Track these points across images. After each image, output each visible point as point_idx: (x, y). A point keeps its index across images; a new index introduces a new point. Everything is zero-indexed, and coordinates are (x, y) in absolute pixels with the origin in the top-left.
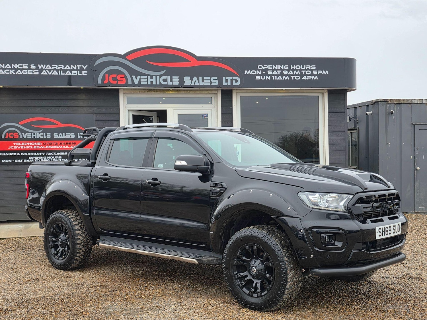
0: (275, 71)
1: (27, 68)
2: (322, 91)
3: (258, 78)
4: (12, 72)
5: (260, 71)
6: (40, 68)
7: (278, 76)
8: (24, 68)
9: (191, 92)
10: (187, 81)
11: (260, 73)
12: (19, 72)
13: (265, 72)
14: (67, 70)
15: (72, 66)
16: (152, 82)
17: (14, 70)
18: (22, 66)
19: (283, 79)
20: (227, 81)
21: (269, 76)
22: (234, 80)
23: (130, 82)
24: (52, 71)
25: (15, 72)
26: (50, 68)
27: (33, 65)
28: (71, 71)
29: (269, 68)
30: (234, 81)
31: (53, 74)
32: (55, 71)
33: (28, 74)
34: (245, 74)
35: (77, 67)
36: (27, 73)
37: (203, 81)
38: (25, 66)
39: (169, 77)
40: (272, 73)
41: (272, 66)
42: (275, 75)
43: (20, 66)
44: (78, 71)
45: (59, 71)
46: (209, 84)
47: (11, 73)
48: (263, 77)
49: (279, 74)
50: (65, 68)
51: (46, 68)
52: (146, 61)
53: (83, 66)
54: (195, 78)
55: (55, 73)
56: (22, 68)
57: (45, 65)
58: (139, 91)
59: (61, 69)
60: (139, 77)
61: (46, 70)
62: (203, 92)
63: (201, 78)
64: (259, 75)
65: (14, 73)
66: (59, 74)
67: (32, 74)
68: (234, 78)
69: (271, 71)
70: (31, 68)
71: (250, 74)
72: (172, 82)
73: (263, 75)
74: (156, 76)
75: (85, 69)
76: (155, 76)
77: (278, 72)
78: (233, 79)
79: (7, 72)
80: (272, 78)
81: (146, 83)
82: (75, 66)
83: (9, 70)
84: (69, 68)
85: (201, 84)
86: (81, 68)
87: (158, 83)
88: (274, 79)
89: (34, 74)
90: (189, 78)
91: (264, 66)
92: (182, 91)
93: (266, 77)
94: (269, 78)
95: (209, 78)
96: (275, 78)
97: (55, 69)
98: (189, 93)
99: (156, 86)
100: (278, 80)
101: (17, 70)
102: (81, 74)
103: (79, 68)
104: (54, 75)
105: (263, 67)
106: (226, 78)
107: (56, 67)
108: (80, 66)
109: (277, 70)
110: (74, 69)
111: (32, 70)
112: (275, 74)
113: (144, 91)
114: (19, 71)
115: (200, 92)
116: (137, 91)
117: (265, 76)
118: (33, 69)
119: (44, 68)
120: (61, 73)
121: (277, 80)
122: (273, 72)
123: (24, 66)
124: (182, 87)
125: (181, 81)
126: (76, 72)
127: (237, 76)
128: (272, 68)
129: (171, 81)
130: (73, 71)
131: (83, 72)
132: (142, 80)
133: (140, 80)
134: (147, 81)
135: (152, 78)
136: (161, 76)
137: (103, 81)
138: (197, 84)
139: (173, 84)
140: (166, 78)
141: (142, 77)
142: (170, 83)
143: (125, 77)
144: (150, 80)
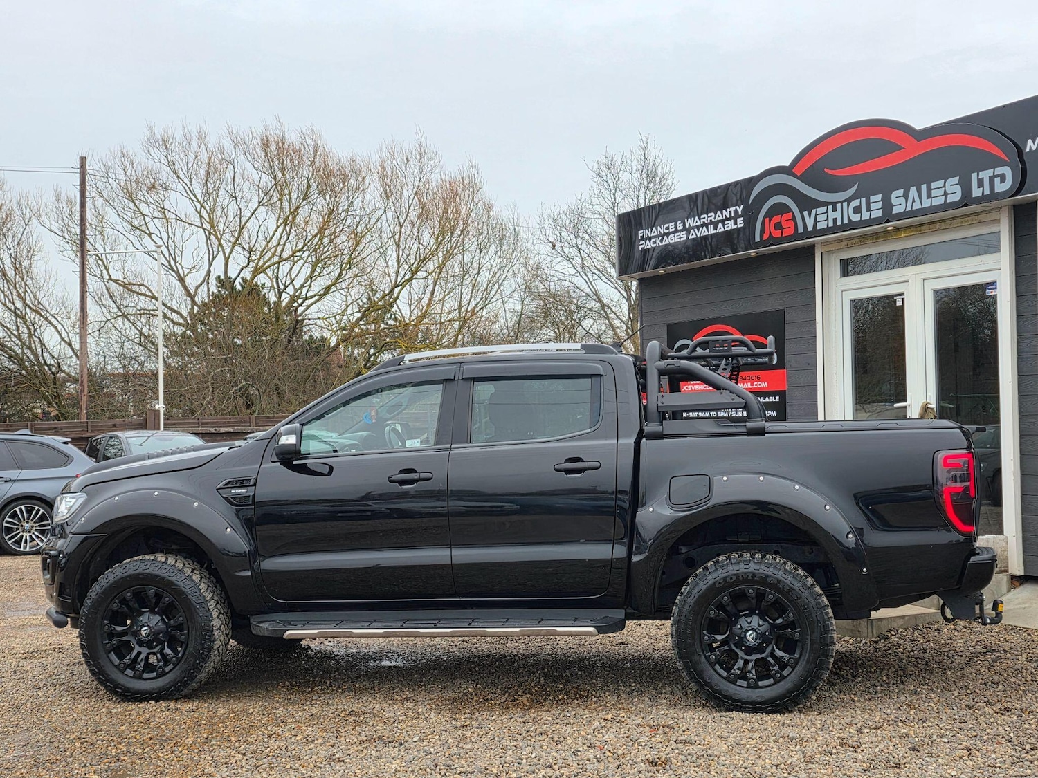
1: (674, 230)
4: (659, 242)
6: (687, 225)
8: (671, 230)
9: (943, 225)
10: (898, 202)
12: (666, 241)
14: (718, 222)
15: (724, 211)
16: (835, 220)
17: (660, 238)
18: (668, 228)
20: (980, 183)
22: (997, 176)
23: (801, 230)
24: (701, 228)
25: (661, 241)
26: (699, 223)
27: (680, 222)
28: (723, 222)
30: (997, 180)
31: (702, 235)
32: (705, 228)
33: (675, 243)
34: (1028, 150)
35: (730, 212)
36: (673, 241)
37: (929, 196)
38: (672, 225)
39: (864, 200)
43: (666, 228)
44: (732, 221)
45: (709, 226)
46: (940, 201)
50: (716, 219)
51: (694, 225)
52: (825, 169)
53: (737, 208)
54: (913, 191)
55: (704, 232)
56: (667, 231)
57: (693, 219)
58: (846, 243)
59: (711, 222)
60: (814, 211)
61: (694, 228)
63: (924, 187)
65: (661, 244)
66: (710, 233)
67: (679, 240)
68: (999, 171)
70: (679, 228)
72: (870, 211)
74: (841, 202)
75: (740, 213)
76: (840, 204)
78: (995, 174)
79: (654, 243)
81: (825, 225)
82: (728, 210)
83: (655, 240)
84: (721, 218)
85: (926, 203)
86: (736, 211)
87: (846, 221)
89: (682, 239)
90: (901, 192)
92: (924, 228)
95: (941, 183)
97: (704, 224)
98: (938, 230)
99: (842, 229)
101: (663, 235)
102: (735, 227)
103: (733, 215)
106: (978, 176)
107: (706, 218)
108: (734, 208)
110: (727, 219)
111: (678, 234)
113: (854, 241)
114: (665, 237)
116: (843, 245)
118: (680, 231)
119: (692, 225)
120: (711, 230)
123: (670, 227)
124: (887, 221)
125: (887, 205)
126: (729, 222)
127: (1002, 163)
129: (868, 209)
130: (726, 223)
131: (738, 220)
132: (819, 218)
133: (816, 219)
134: (827, 219)
135: (835, 209)
136: (849, 201)
137: (761, 236)
138: (917, 206)
139: (872, 217)
140: (859, 204)
141: (820, 210)
142: (866, 216)
143: (794, 218)
144: (832, 215)
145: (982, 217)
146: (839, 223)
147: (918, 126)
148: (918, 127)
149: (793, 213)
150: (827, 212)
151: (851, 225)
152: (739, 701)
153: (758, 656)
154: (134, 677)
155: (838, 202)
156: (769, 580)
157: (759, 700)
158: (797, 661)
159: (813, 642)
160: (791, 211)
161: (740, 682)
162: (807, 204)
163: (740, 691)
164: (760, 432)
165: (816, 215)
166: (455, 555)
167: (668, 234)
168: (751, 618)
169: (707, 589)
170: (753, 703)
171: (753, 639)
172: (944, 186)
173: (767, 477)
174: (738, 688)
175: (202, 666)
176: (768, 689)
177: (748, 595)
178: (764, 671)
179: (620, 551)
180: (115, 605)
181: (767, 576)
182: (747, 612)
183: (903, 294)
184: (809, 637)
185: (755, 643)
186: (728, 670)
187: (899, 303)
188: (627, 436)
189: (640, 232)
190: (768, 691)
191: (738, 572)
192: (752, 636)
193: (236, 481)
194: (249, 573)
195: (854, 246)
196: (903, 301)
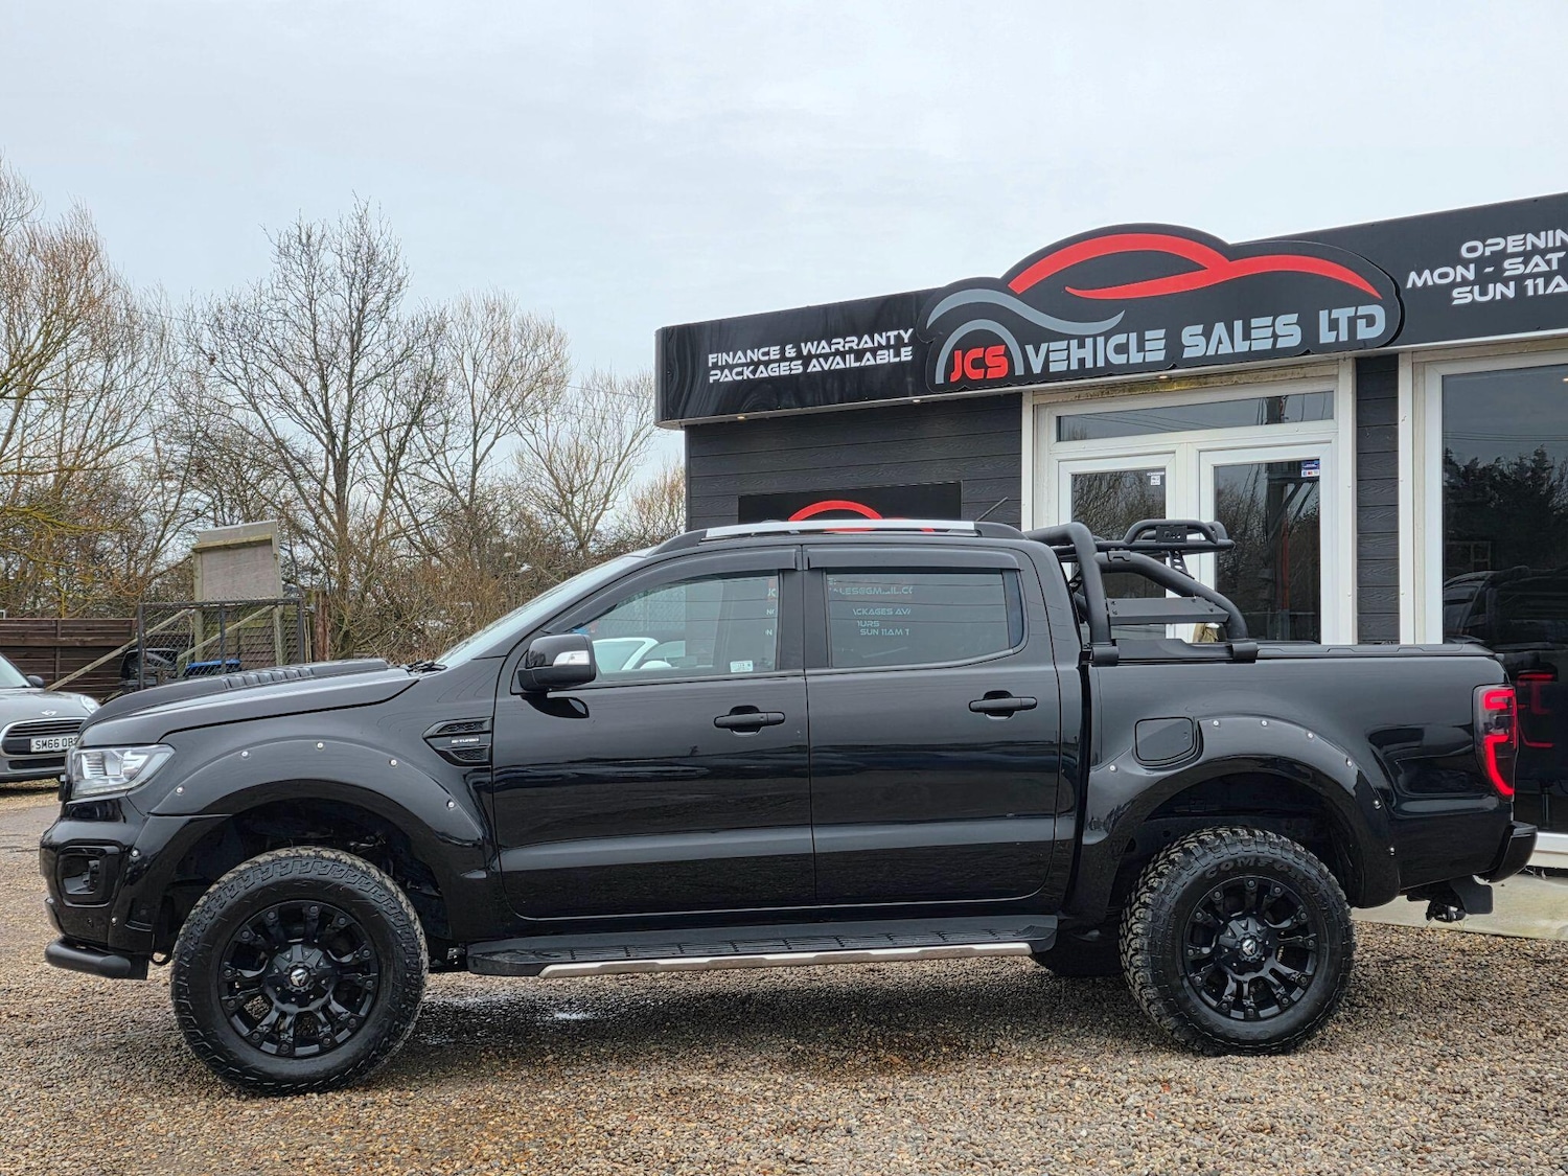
0: (1537, 259)
1: (778, 357)
3: (1461, 296)
4: (747, 373)
5: (1472, 266)
6: (805, 353)
7: (1548, 277)
8: (772, 357)
9: (1244, 378)
10: (1193, 342)
11: (1471, 276)
12: (762, 373)
13: (1491, 269)
14: (865, 351)
15: (876, 336)
16: (1082, 361)
17: (751, 368)
18: (768, 354)
20: (1334, 325)
21: (1512, 284)
22: (1361, 317)
23: (1020, 371)
24: (831, 358)
25: (754, 372)
26: (827, 350)
27: (791, 346)
28: (874, 351)
29: (1510, 250)
30: (1361, 323)
31: (832, 368)
32: (838, 358)
33: (780, 376)
34: (1409, 285)
35: (888, 338)
36: (777, 374)
37: (1247, 336)
38: (775, 352)
39: (1133, 336)
40: (1522, 267)
41: (1525, 239)
42: (1535, 276)
43: (764, 354)
44: (892, 351)
45: (847, 356)
46: (1267, 345)
47: (745, 378)
48: (1483, 292)
49: (1555, 267)
50: (860, 347)
51: (818, 352)
52: (1067, 288)
53: (902, 332)
54: (1220, 329)
55: (838, 364)
56: (766, 358)
57: (816, 343)
58: (1077, 394)
59: (851, 350)
60: (1044, 347)
61: (817, 356)
62: (1286, 375)
63: (1238, 325)
64: (1465, 282)
65: (751, 377)
66: (848, 366)
67: (788, 373)
68: (1363, 310)
69: (1520, 259)
70: (787, 355)
71: (1430, 283)
72: (1145, 351)
73: (1482, 281)
74: (1095, 337)
75: (906, 341)
76: (1091, 339)
77: (1548, 262)
78: (1358, 314)
79: (738, 374)
80: (1521, 289)
82: (884, 334)
83: (740, 369)
84: (870, 345)
85: (1242, 346)
86: (899, 338)
87: (1101, 363)
88: (1530, 292)
89: (793, 372)
90: (1199, 329)
91: (1489, 241)
92: (1211, 379)
93: (1496, 291)
94: (1511, 293)
95: (1268, 320)
96: (1536, 287)
97: (837, 353)
98: (1236, 383)
99: (1096, 372)
100: (1552, 295)
101: (757, 364)
102: (897, 360)
103: (892, 342)
104: (835, 370)
105: (1485, 246)
106: (1330, 315)
107: (839, 344)
108: (896, 333)
109: (1543, 253)
110: (881, 347)
111: (788, 363)
112: (1536, 270)
113: (1092, 392)
114: (762, 368)
115: (1275, 376)
116: (1072, 396)
117: (1491, 286)
118: (791, 360)
119: (813, 353)
120: (851, 361)
121: (1544, 296)
122: (1526, 263)
123: (772, 353)
125: (1174, 346)
126: (886, 352)
127: (1371, 301)
128: (1524, 244)
129: (1141, 348)
130: (879, 352)
131: (903, 350)
132: (1052, 357)
133: (1047, 357)
134: (1068, 358)
135: (1081, 345)
136: (1108, 335)
137: (947, 376)
138: (1225, 349)
139: (1147, 360)
140: (1125, 341)
141: (1054, 345)
142: (1136, 358)
143: (1008, 354)
144: (1076, 354)
145: (1308, 371)
146: (1089, 364)
147: (1231, 239)
148: (1230, 242)
149: (1007, 346)
150: (1068, 349)
151: (1110, 369)
152: (1237, 1040)
153: (1254, 975)
154: (278, 1055)
155: (1088, 336)
156: (1277, 866)
157: (1263, 1037)
158: (1310, 978)
159: (1333, 953)
160: (1003, 343)
161: (1234, 1013)
162: (1032, 335)
163: (1236, 1025)
164: (1250, 657)
165: (1048, 351)
166: (819, 839)
167: (767, 364)
168: (1245, 921)
169: (1194, 883)
170: (1255, 1042)
171: (1251, 951)
172: (1273, 325)
173: (1272, 721)
174: (1233, 1021)
175: (403, 1029)
176: (1274, 1020)
177: (1248, 888)
178: (1265, 995)
179: (1064, 829)
180: (246, 934)
181: (1275, 861)
182: (1240, 913)
183: (1163, 469)
184: (1327, 945)
185: (1255, 956)
186: (1218, 996)
187: (1155, 481)
188: (1068, 660)
189: (710, 356)
190: (1272, 1021)
191: (1236, 856)
192: (1250, 947)
193: (458, 724)
194: (483, 875)
195: (1091, 398)
196: (1163, 478)
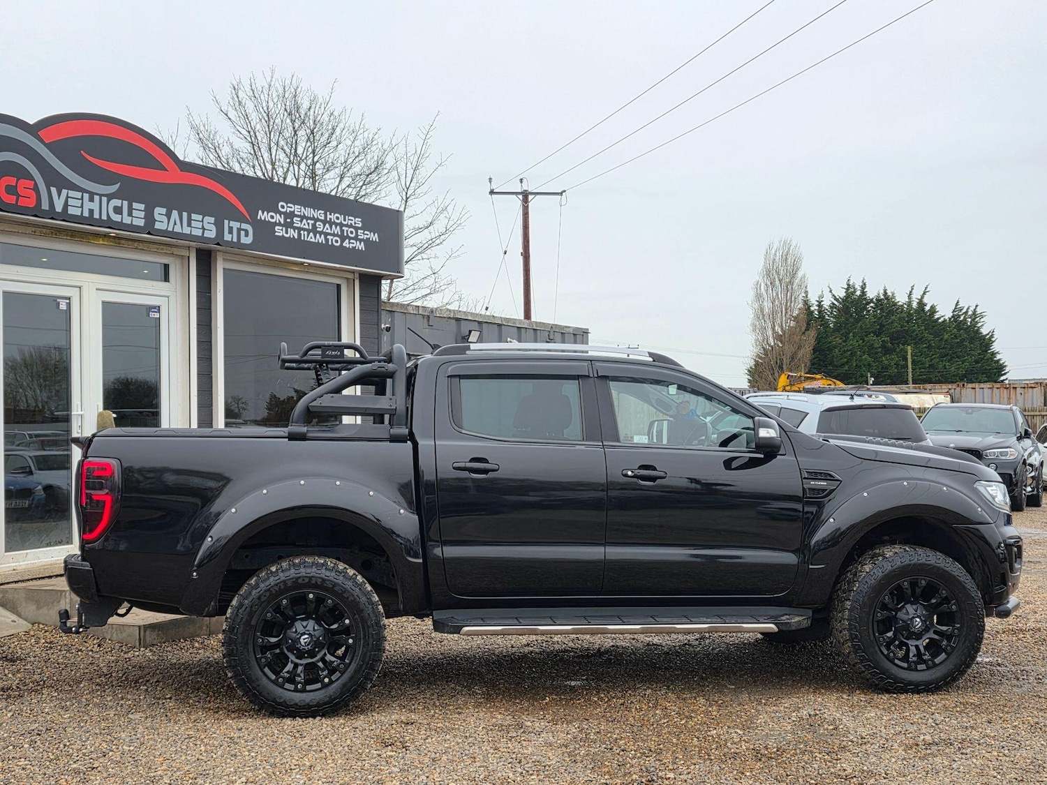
0: (305, 221)
2: (350, 276)
3: (278, 231)
5: (282, 216)
7: (308, 232)
10: (160, 218)
11: (282, 221)
13: (289, 220)
16: (91, 211)
19: (317, 241)
20: (231, 231)
21: (296, 231)
22: (243, 230)
23: (45, 206)
29: (296, 213)
30: (243, 234)
34: (259, 218)
39: (125, 203)
40: (300, 223)
41: (301, 208)
42: (304, 230)
46: (199, 233)
48: (286, 232)
49: (310, 227)
52: (82, 152)
54: (175, 214)
60: (64, 192)
63: (185, 214)
64: (280, 224)
68: (244, 226)
69: (299, 219)
71: (267, 219)
72: (132, 217)
73: (286, 226)
74: (101, 196)
76: (98, 197)
77: (309, 224)
78: (241, 227)
80: (299, 235)
81: (77, 212)
85: (186, 230)
87: (104, 217)
88: (302, 238)
90: (165, 211)
91: (289, 205)
93: (291, 233)
94: (296, 236)
95: (200, 217)
96: (304, 235)
99: (100, 223)
105: (287, 207)
106: (229, 224)
109: (308, 218)
112: (304, 227)
117: (289, 230)
121: (307, 241)
124: (149, 233)
125: (149, 219)
127: (247, 222)
128: (301, 211)
129: (130, 213)
132: (71, 202)
133: (66, 201)
134: (82, 207)
135: (91, 200)
136: (109, 197)
138: (178, 229)
139: (134, 224)
140: (120, 205)
141: (72, 193)
142: (126, 220)
143: (36, 189)
144: (88, 205)
146: (96, 216)
149: (36, 183)
150: (82, 199)
151: (110, 224)
155: (97, 194)
160: (32, 179)
165: (68, 197)
172: (203, 221)
183: (69, 299)
187: (63, 306)
196: (69, 305)
